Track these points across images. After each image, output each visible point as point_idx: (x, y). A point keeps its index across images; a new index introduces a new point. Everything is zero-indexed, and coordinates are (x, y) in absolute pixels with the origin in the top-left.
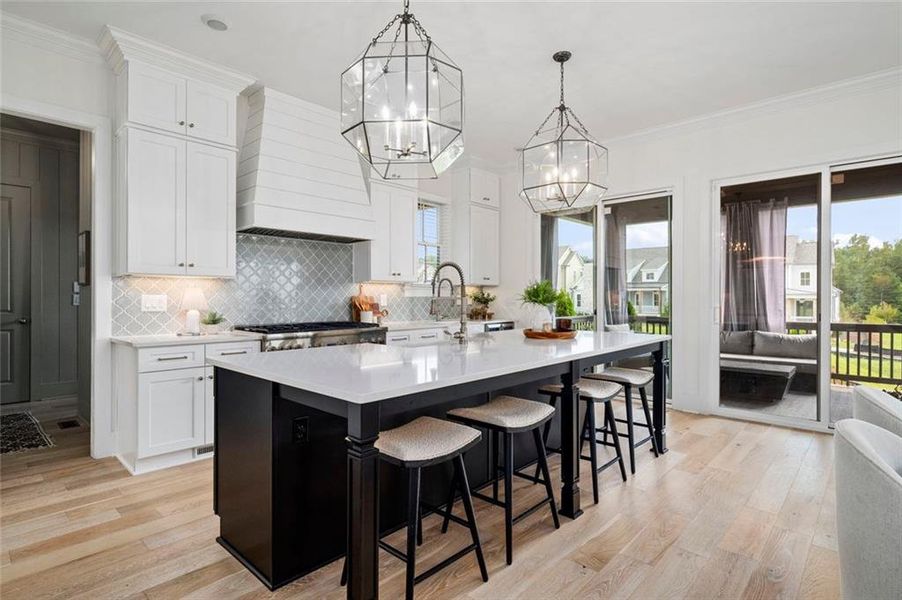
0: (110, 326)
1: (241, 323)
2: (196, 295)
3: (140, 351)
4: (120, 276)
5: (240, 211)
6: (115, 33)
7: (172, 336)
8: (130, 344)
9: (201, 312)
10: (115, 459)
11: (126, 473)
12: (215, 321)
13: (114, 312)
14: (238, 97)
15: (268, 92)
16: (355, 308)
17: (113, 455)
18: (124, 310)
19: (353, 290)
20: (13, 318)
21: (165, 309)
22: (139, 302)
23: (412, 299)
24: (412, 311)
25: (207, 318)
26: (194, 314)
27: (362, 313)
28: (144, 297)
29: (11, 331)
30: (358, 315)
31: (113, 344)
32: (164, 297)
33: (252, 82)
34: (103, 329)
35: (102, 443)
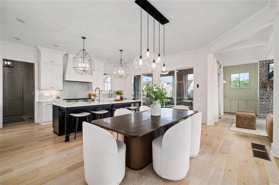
0: (38, 99)
1: (64, 98)
2: (55, 93)
3: (43, 103)
4: (39, 89)
5: (64, 77)
6: (38, 47)
7: (50, 101)
8: (41, 102)
9: (56, 96)
10: (39, 123)
11: (41, 125)
12: (58, 98)
13: (39, 96)
14: (63, 56)
15: (69, 54)
16: (90, 96)
17: (38, 122)
18: (40, 96)
19: (90, 92)
20: (20, 98)
21: (49, 96)
22: (44, 95)
23: (104, 94)
24: (104, 96)
25: (57, 97)
26: (54, 97)
27: (91, 97)
28: (45, 93)
29: (19, 100)
30: (90, 97)
31: (39, 102)
32: (49, 94)
33: (66, 53)
34: (37, 99)
35: (37, 120)
